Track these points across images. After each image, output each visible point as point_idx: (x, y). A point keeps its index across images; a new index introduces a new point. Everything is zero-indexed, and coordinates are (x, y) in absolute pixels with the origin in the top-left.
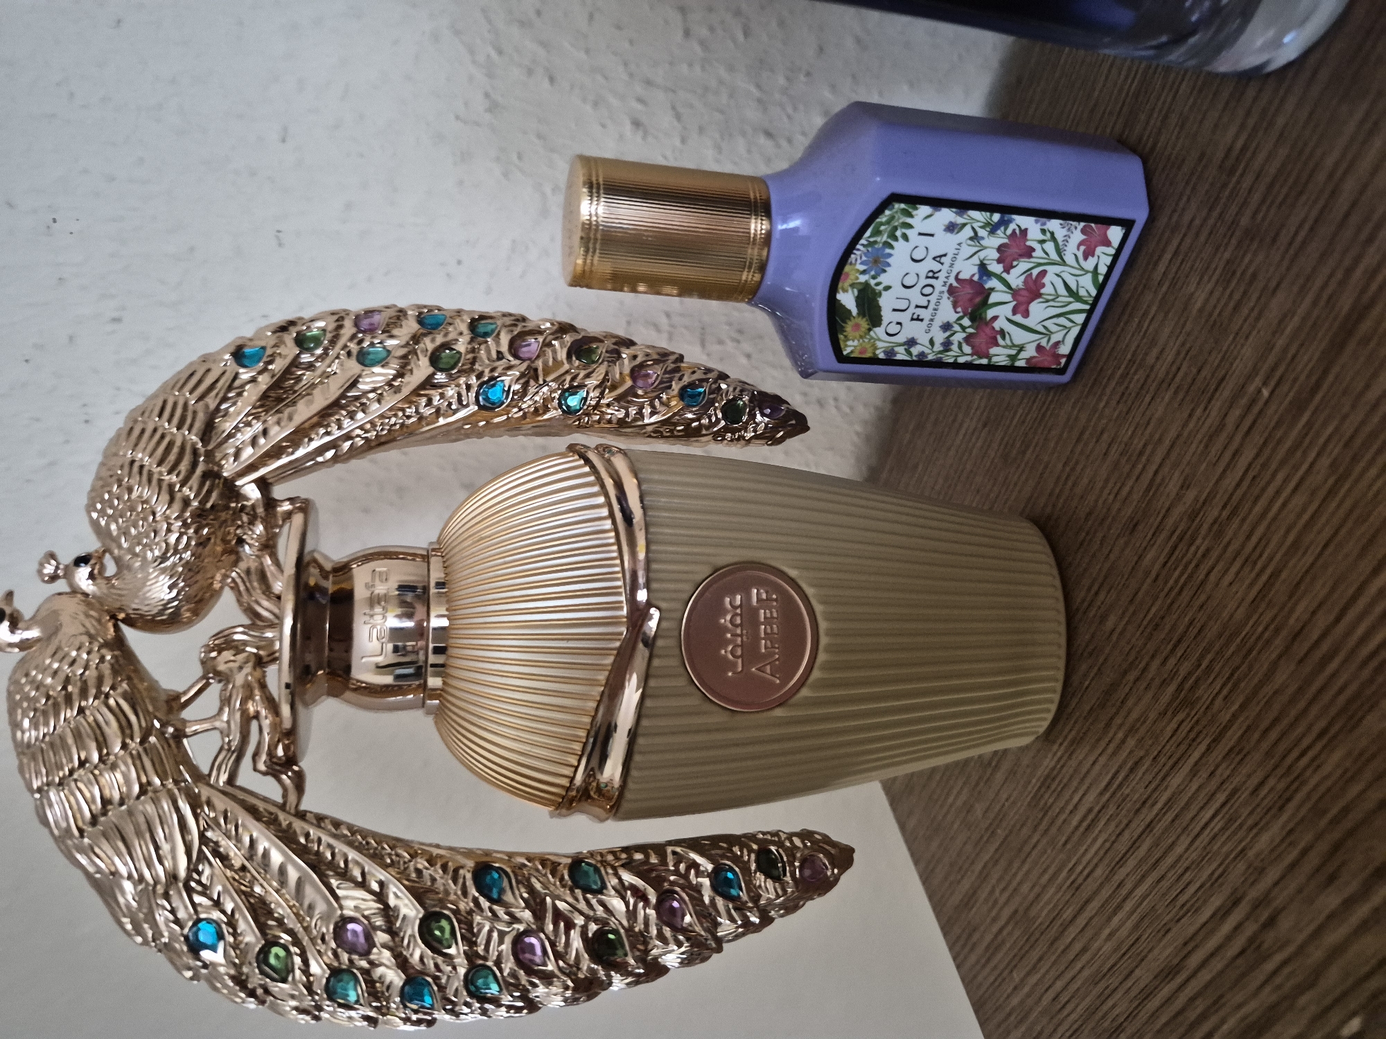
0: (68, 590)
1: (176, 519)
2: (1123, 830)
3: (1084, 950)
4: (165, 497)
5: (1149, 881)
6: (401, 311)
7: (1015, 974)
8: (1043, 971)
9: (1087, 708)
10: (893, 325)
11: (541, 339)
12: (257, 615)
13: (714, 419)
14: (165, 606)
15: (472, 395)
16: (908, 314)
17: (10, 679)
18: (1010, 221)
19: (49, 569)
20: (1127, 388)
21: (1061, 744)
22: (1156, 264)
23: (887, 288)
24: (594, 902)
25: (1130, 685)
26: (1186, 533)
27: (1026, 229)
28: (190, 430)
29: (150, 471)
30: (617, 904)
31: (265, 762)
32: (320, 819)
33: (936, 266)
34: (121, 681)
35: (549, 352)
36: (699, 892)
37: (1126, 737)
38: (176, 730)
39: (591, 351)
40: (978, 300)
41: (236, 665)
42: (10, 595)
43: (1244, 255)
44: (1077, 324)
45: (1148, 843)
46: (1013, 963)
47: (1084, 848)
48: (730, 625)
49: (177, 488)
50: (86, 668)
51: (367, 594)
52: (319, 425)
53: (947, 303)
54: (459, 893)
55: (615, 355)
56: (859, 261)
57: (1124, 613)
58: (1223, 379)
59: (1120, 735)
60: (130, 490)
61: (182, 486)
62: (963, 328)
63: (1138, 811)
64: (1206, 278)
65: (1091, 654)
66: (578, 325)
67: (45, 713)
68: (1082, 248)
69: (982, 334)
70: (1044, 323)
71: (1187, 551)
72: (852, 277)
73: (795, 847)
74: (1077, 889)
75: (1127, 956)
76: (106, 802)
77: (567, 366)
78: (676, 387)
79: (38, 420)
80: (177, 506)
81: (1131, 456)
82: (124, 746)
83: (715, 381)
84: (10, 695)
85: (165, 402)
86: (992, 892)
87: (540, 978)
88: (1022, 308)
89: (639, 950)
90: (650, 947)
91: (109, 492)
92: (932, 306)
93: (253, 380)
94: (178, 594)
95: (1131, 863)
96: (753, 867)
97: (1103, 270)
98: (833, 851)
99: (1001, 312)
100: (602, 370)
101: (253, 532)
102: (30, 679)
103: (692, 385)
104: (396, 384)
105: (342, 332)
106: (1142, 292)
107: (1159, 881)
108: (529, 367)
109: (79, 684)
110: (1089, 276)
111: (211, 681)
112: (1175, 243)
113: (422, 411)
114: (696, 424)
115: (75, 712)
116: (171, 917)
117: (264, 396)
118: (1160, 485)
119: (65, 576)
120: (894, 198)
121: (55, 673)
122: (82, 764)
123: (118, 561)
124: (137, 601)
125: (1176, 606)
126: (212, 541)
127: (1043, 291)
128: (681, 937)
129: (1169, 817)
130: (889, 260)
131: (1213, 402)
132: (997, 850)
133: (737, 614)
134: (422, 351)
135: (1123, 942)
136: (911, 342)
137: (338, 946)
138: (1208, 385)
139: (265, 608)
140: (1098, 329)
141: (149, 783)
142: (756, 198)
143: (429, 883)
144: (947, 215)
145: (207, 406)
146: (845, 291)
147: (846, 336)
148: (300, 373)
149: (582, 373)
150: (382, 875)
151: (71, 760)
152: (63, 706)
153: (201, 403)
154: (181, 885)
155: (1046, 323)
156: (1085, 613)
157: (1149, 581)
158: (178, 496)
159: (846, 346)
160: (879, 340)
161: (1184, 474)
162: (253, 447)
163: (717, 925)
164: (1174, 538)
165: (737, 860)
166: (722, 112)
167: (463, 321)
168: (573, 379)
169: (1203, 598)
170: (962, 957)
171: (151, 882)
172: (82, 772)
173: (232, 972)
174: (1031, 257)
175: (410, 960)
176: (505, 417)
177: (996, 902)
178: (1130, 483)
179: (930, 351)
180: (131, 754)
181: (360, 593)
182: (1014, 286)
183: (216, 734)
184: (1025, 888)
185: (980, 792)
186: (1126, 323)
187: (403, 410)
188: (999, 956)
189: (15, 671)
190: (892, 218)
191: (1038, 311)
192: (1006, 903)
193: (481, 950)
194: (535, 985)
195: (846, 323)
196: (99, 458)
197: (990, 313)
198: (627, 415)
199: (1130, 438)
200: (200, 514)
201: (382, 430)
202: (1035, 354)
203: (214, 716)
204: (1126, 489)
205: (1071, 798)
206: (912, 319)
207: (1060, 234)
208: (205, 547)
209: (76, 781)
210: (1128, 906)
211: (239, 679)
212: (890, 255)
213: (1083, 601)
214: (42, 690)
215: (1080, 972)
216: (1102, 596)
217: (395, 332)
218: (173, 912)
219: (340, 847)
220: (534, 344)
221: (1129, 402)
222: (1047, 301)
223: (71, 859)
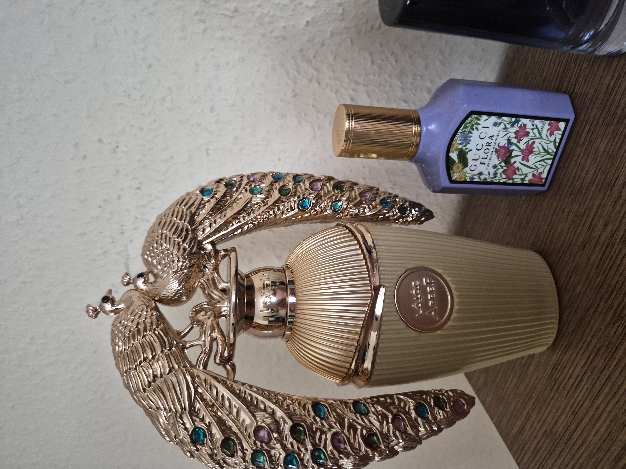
0: (134, 288)
1: (181, 256)
2: (596, 382)
3: (583, 443)
4: (177, 247)
5: (612, 403)
6: (264, 173)
7: (549, 462)
8: (563, 458)
9: (571, 330)
10: (473, 166)
11: (321, 183)
12: (212, 298)
13: (395, 213)
14: (177, 293)
15: (296, 206)
16: (479, 162)
17: (113, 325)
18: (519, 121)
19: (126, 279)
20: (573, 188)
21: (560, 349)
22: (581, 136)
23: (470, 150)
24: (364, 419)
25: (591, 315)
26: (609, 244)
27: (526, 124)
28: (185, 221)
29: (170, 237)
31: (219, 360)
32: (243, 384)
33: (490, 141)
34: (161, 323)
35: (325, 187)
36: (410, 415)
37: (592, 339)
38: (183, 345)
39: (343, 187)
40: (508, 154)
41: (207, 317)
42: (110, 291)
43: (620, 127)
44: (549, 165)
45: (609, 385)
46: (547, 457)
47: (578, 393)
48: (415, 294)
49: (181, 243)
50: (146, 318)
51: (261, 285)
52: (236, 218)
53: (495, 156)
54: (307, 414)
55: (351, 188)
56: (458, 139)
57: (584, 284)
58: (617, 178)
59: (589, 339)
60: (161, 245)
61: (183, 243)
62: (502, 167)
63: (602, 371)
64: (604, 138)
65: (570, 306)
66: (336, 177)
67: (129, 338)
68: (549, 131)
69: (510, 170)
70: (535, 164)
71: (611, 252)
72: (456, 146)
73: (449, 396)
74: (576, 414)
75: (606, 442)
76: (155, 376)
77: (333, 193)
78: (378, 200)
79: (101, 233)
80: (181, 251)
81: (579, 216)
82: (162, 351)
83: (394, 198)
84: (112, 331)
85: (174, 211)
86: (532, 425)
87: (343, 455)
88: (526, 158)
89: (386, 442)
90: (390, 440)
91: (153, 247)
92: (489, 158)
93: (209, 201)
94: (182, 287)
95: (602, 397)
96: (433, 404)
97: (558, 141)
98: (466, 398)
99: (517, 160)
100: (347, 195)
101: (211, 262)
102: (122, 324)
103: (384, 199)
104: (265, 201)
105: (243, 182)
106: (575, 149)
107: (617, 403)
108: (318, 194)
109: (143, 325)
110: (552, 143)
111: (195, 326)
112: (588, 127)
113: (276, 212)
114: (387, 215)
115: (142, 337)
116: (183, 427)
117: (213, 208)
118: (594, 226)
119: (133, 283)
120: (472, 113)
121: (133, 321)
122: (145, 359)
123: (156, 276)
124: (165, 291)
125: (609, 276)
126: (195, 266)
127: (534, 150)
128: (404, 436)
129: (618, 371)
130: (470, 139)
131: (615, 187)
132: (533, 404)
133: (418, 289)
134: (275, 189)
135: (603, 435)
136: (481, 174)
137: (256, 439)
138: (611, 181)
139: (216, 295)
140: (557, 167)
141: (173, 367)
142: (414, 117)
143: (293, 411)
144: (494, 119)
145: (191, 212)
146: (453, 152)
147: (453, 172)
148: (227, 198)
149: (340, 195)
150: (273, 406)
151: (141, 358)
152: (136, 335)
153: (189, 211)
154: (187, 412)
155: (536, 164)
156: (565, 288)
157: (594, 268)
158: (182, 247)
159: (454, 176)
160: (467, 173)
161: (605, 220)
162: (210, 227)
163: (419, 431)
164: (604, 247)
165: (425, 400)
166: (386, 93)
167: (290, 177)
168: (336, 198)
169: (621, 270)
170: (520, 459)
171: (174, 410)
172: (144, 363)
173: (210, 452)
174: (528, 136)
175: (287, 446)
176: (309, 214)
177: (535, 428)
178: (580, 227)
179: (488, 177)
180: (165, 355)
181: (257, 285)
182: (522, 149)
183: (199, 347)
184: (549, 419)
185: (522, 379)
186: (570, 162)
187: (268, 212)
188: (539, 454)
189: (115, 321)
190: (472, 121)
191: (532, 159)
192: (540, 428)
193: (318, 442)
194: (341, 458)
195: (453, 166)
196: (146, 234)
197: (513, 160)
198: (359, 212)
199: (578, 209)
200: (191, 254)
201: (260, 220)
202: (532, 178)
203: (198, 339)
204: (579, 231)
205: (568, 372)
206: (481, 164)
207: (540, 126)
208: (193, 268)
209: (142, 366)
210: (603, 417)
211: (209, 322)
212: (471, 137)
213: (564, 282)
214: (128, 328)
215: (582, 454)
216: (573, 279)
217: (263, 181)
218: (184, 424)
219: (255, 395)
220: (319, 185)
221: (575, 194)
222: (536, 155)
223: (138, 402)
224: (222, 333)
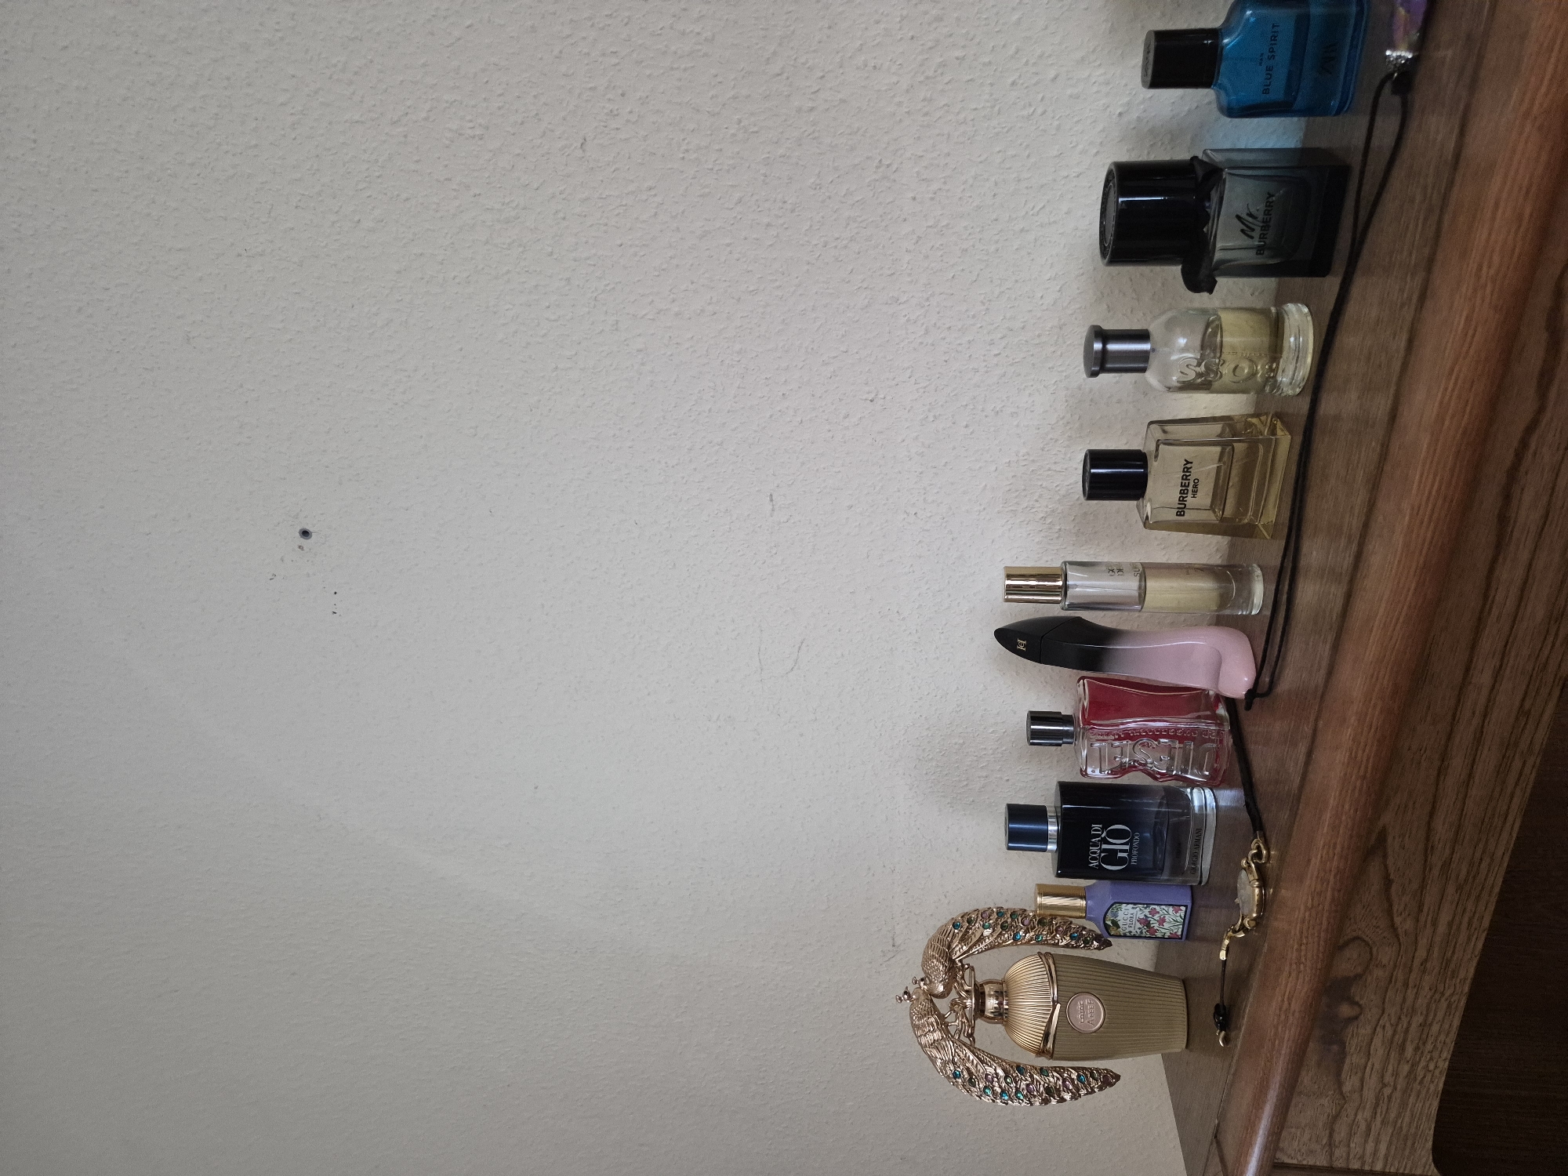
0: (919, 987)
1: (943, 970)
6: (993, 909)
10: (1124, 928)
11: (1030, 917)
12: (962, 996)
13: (1081, 944)
14: (942, 992)
15: (1012, 936)
16: (1127, 926)
17: (910, 1008)
18: (1150, 906)
19: (914, 981)
23: (1119, 920)
24: (1046, 1079)
28: (944, 947)
29: (936, 957)
30: (1051, 1079)
31: (966, 1034)
32: (979, 1050)
33: (1132, 916)
34: (935, 1010)
36: (1074, 1081)
40: (1147, 923)
41: (959, 1008)
44: (1180, 928)
48: (1079, 1009)
50: (927, 1006)
53: (1138, 924)
54: (1013, 1071)
55: (1051, 923)
56: (1111, 915)
60: (932, 962)
61: (943, 961)
62: (1146, 928)
68: (1174, 911)
69: (1151, 930)
73: (1102, 1073)
76: (934, 1040)
77: (1037, 929)
78: (1069, 933)
80: (944, 967)
82: (937, 1027)
83: (1081, 931)
85: (937, 937)
87: (1033, 1097)
88: (1161, 925)
89: (1058, 1094)
90: (1061, 1093)
91: (927, 962)
92: (1135, 924)
93: (958, 932)
94: (945, 989)
96: (1089, 1077)
97: (1183, 916)
98: (1114, 1075)
99: (1156, 926)
100: (1047, 929)
101: (960, 973)
102: (915, 1008)
103: (1074, 933)
104: (992, 934)
105: (978, 917)
108: (1027, 928)
110: (1179, 918)
111: (952, 1012)
113: (999, 941)
114: (1076, 945)
116: (949, 1069)
117: (961, 937)
119: (919, 984)
120: (1116, 903)
121: (921, 1007)
123: (930, 980)
124: (935, 991)
126: (951, 975)
127: (1166, 921)
128: (1070, 1092)
133: (1081, 1006)
134: (999, 923)
136: (1130, 932)
137: (986, 1081)
139: (963, 994)
141: (943, 1037)
143: (1006, 1068)
144: (1132, 906)
145: (948, 940)
146: (1108, 921)
147: (1111, 930)
148: (969, 930)
150: (995, 1064)
151: (927, 1030)
153: (947, 938)
154: (951, 1061)
155: (1171, 928)
158: (943, 963)
159: (1111, 933)
160: (1121, 931)
162: (959, 952)
163: (1079, 1091)
165: (1084, 1073)
167: (1009, 912)
168: (1040, 932)
171: (944, 1059)
172: (928, 1033)
173: (962, 1083)
174: (1159, 914)
175: (1002, 1086)
176: (1020, 943)
179: (1136, 934)
180: (938, 1029)
181: (987, 993)
183: (956, 1025)
187: (994, 941)
190: (1115, 907)
191: (1166, 925)
193: (1019, 1086)
194: (1031, 1098)
197: (1152, 926)
198: (1054, 942)
201: (990, 946)
202: (1170, 935)
203: (955, 1021)
207: (1166, 909)
209: (927, 1035)
211: (960, 1011)
212: (1118, 914)
217: (992, 916)
219: (985, 1057)
222: (1169, 923)
223: (926, 1053)
224: (967, 1019)
